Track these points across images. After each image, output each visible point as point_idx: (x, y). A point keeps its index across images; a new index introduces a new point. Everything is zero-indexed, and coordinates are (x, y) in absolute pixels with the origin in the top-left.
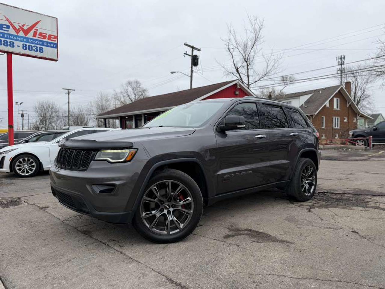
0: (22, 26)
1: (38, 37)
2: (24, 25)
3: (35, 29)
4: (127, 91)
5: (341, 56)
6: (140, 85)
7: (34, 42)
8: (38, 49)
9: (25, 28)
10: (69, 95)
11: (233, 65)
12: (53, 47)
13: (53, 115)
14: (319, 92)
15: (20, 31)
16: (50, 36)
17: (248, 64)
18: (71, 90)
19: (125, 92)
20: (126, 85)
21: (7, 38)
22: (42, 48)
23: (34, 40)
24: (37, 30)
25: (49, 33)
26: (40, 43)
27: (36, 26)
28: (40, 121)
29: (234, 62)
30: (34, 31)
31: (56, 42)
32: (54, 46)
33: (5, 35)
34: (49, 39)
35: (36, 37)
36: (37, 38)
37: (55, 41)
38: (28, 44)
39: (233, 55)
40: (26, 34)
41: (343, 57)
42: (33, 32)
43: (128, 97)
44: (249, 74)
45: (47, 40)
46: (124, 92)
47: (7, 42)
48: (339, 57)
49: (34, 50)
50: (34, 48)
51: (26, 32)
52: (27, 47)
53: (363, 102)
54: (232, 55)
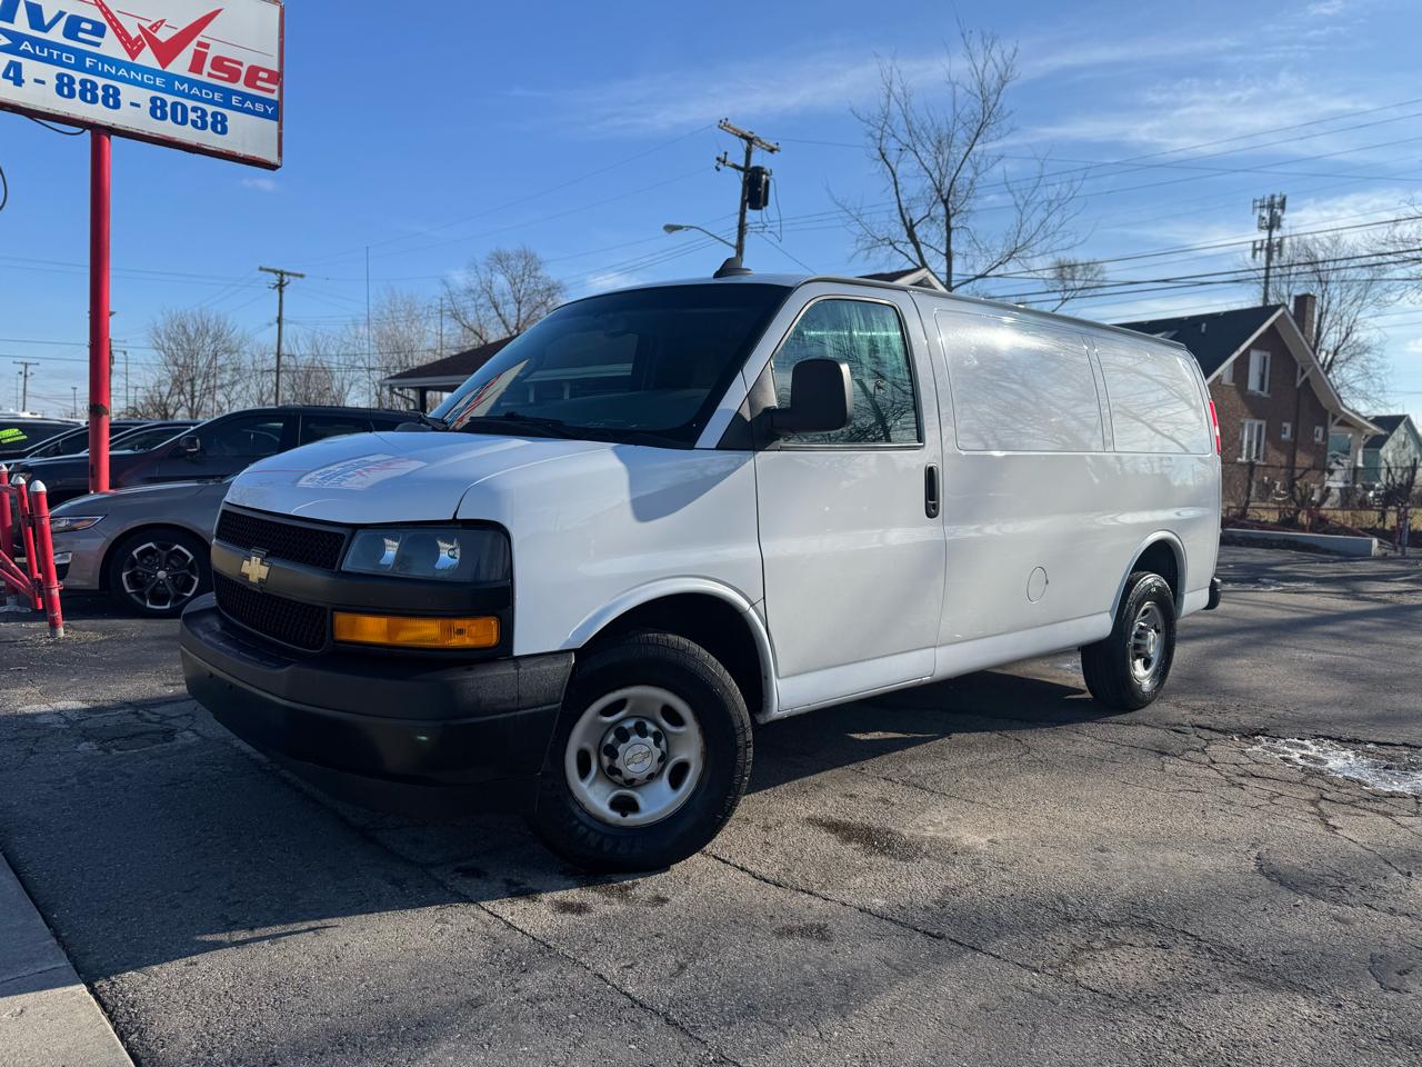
0: (151, 28)
1: (210, 75)
2: (156, 27)
3: (200, 44)
4: (488, 290)
5: (1273, 197)
6: (536, 269)
7: (195, 91)
8: (209, 119)
9: (163, 35)
10: (281, 292)
11: (898, 211)
12: (264, 115)
13: (221, 360)
14: (1199, 325)
15: (143, 45)
16: (254, 72)
17: (952, 212)
18: (288, 274)
19: (484, 290)
20: (487, 264)
21: (93, 71)
22: (222, 115)
23: (193, 83)
24: (207, 46)
25: (249, 60)
26: (217, 96)
27: (205, 32)
28: (170, 381)
29: (899, 201)
30: (195, 50)
31: (275, 97)
32: (266, 110)
33: (88, 59)
34: (250, 81)
35: (200, 72)
36: (204, 78)
37: (272, 91)
38: (170, 99)
39: (897, 176)
40: (165, 62)
41: (1277, 200)
42: (193, 52)
43: (493, 309)
44: (953, 247)
45: (240, 86)
46: (479, 288)
47: (94, 86)
48: (1262, 200)
49: (194, 123)
50: (192, 116)
51: (166, 52)
52: (168, 109)
53: (1344, 370)
54: (894, 175)
